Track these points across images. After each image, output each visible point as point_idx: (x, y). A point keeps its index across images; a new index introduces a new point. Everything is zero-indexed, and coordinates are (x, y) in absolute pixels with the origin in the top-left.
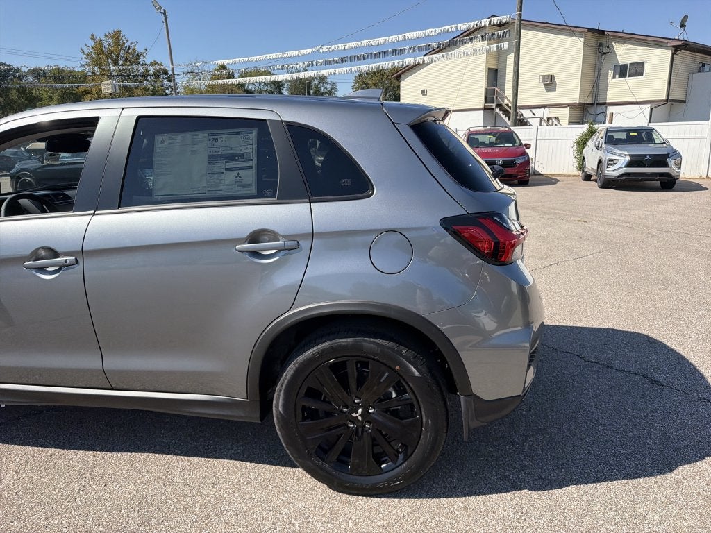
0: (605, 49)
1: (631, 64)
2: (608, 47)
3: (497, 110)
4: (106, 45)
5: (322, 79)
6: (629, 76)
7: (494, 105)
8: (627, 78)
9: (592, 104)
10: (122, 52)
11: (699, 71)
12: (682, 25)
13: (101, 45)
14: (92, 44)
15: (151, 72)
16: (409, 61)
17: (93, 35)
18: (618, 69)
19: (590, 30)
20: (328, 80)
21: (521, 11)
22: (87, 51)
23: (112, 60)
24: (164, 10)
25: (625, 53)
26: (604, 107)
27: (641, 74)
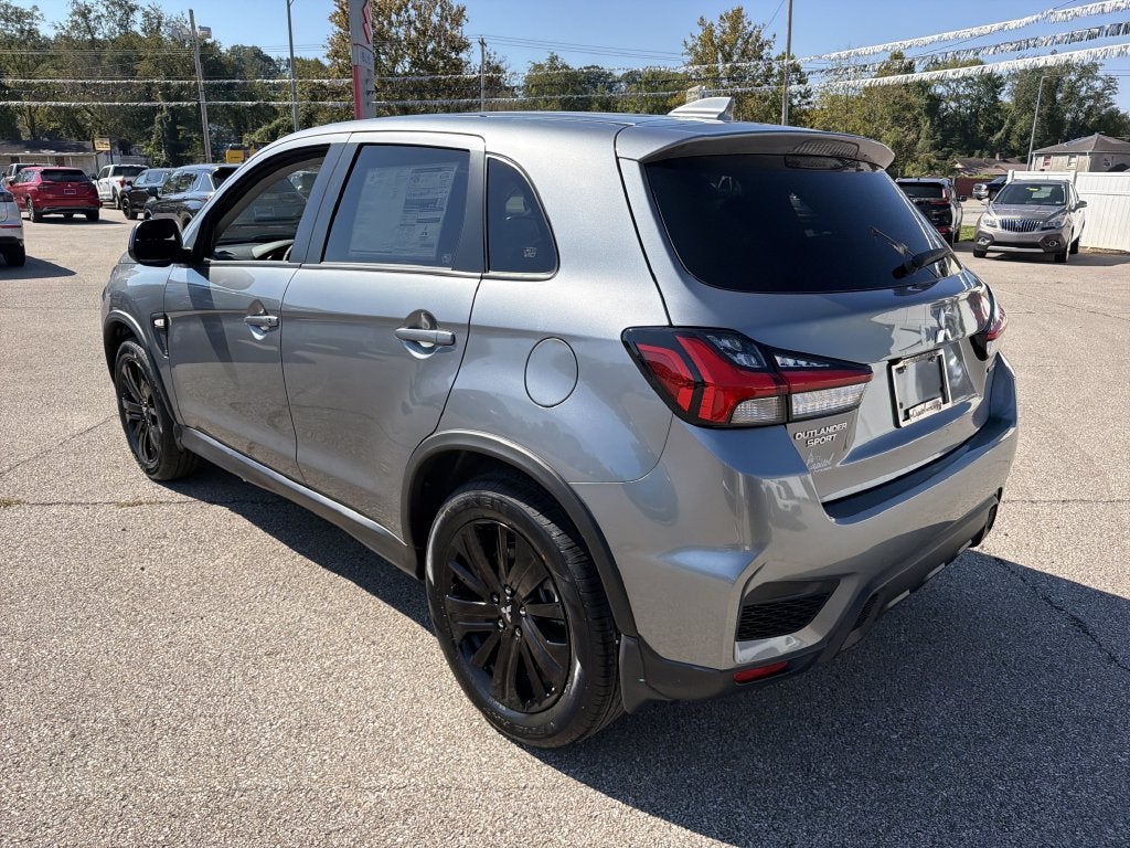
4: (718, 32)
5: (1088, 71)
10: (740, 42)
13: (712, 32)
14: (699, 32)
15: (775, 71)
17: (702, 19)
20: (1101, 73)
22: (690, 44)
23: (723, 55)
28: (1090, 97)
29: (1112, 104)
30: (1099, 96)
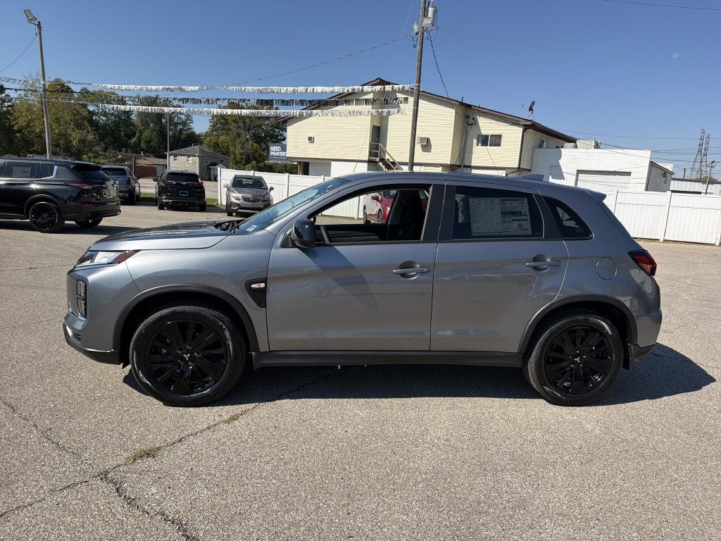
0: (471, 121)
1: (492, 136)
2: (473, 119)
3: (381, 164)
6: (490, 146)
7: (378, 159)
8: (488, 147)
9: (460, 166)
11: (540, 147)
12: (531, 109)
16: (295, 111)
18: (481, 139)
19: (461, 103)
21: (419, 83)
24: (39, 22)
25: (487, 126)
26: (469, 169)
27: (499, 145)
28: (179, 124)
29: (191, 129)
30: (184, 123)
